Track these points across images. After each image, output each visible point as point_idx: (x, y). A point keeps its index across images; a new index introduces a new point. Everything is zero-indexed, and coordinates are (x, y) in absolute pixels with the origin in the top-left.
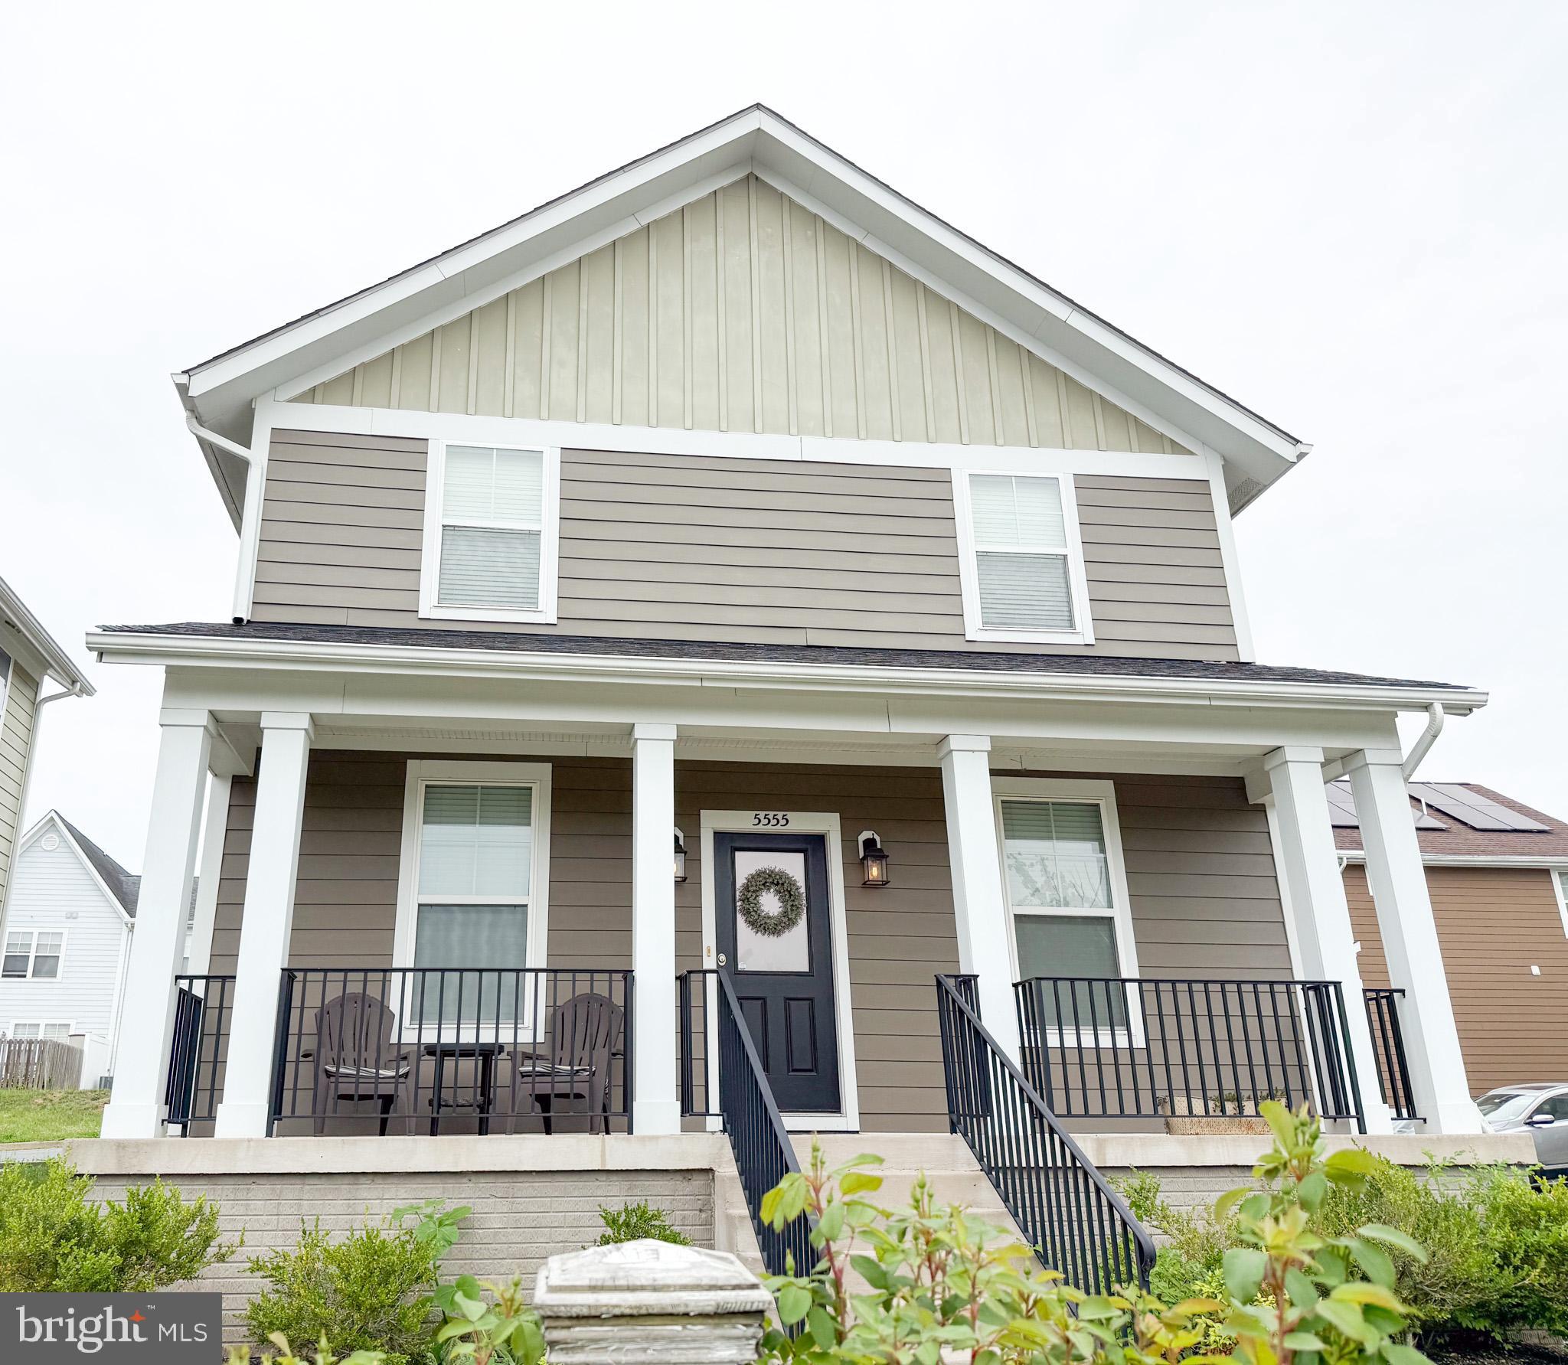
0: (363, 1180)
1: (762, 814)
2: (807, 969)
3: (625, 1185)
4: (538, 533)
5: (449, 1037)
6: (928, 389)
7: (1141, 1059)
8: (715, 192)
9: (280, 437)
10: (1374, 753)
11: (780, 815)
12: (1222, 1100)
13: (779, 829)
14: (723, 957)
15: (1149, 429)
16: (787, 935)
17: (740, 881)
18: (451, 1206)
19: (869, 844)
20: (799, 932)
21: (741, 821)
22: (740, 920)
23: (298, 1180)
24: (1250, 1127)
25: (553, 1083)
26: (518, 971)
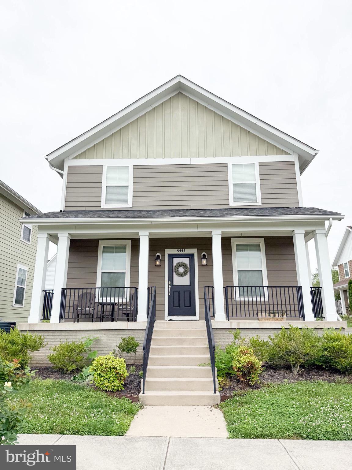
0: (78, 331)
1: (179, 250)
2: (189, 284)
3: (132, 332)
4: (128, 186)
5: (105, 301)
6: (223, 144)
7: (267, 303)
8: (171, 98)
9: (70, 168)
10: (318, 231)
11: (183, 249)
12: (270, 313)
13: (183, 253)
14: (170, 282)
15: (279, 149)
16: (185, 277)
17: (174, 265)
18: (96, 337)
19: (204, 256)
20: (188, 276)
21: (174, 251)
22: (174, 274)
23: (65, 332)
24: (277, 319)
25: (126, 311)
26: (123, 288)
